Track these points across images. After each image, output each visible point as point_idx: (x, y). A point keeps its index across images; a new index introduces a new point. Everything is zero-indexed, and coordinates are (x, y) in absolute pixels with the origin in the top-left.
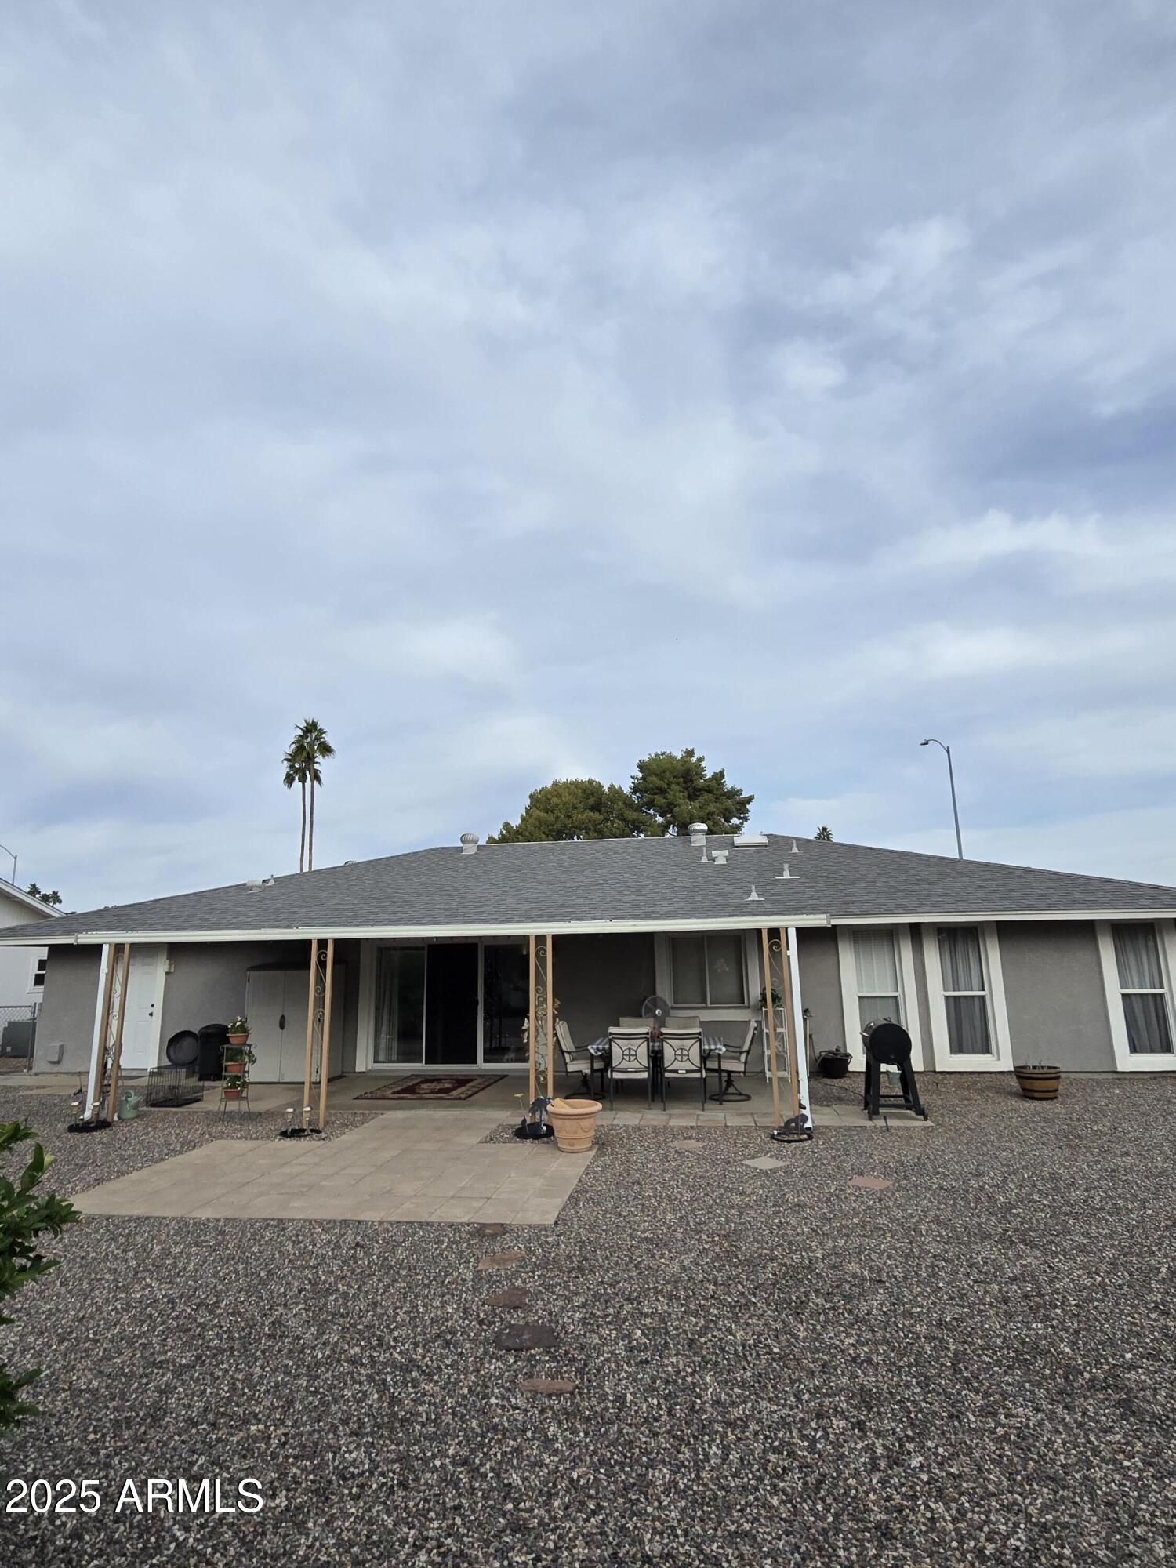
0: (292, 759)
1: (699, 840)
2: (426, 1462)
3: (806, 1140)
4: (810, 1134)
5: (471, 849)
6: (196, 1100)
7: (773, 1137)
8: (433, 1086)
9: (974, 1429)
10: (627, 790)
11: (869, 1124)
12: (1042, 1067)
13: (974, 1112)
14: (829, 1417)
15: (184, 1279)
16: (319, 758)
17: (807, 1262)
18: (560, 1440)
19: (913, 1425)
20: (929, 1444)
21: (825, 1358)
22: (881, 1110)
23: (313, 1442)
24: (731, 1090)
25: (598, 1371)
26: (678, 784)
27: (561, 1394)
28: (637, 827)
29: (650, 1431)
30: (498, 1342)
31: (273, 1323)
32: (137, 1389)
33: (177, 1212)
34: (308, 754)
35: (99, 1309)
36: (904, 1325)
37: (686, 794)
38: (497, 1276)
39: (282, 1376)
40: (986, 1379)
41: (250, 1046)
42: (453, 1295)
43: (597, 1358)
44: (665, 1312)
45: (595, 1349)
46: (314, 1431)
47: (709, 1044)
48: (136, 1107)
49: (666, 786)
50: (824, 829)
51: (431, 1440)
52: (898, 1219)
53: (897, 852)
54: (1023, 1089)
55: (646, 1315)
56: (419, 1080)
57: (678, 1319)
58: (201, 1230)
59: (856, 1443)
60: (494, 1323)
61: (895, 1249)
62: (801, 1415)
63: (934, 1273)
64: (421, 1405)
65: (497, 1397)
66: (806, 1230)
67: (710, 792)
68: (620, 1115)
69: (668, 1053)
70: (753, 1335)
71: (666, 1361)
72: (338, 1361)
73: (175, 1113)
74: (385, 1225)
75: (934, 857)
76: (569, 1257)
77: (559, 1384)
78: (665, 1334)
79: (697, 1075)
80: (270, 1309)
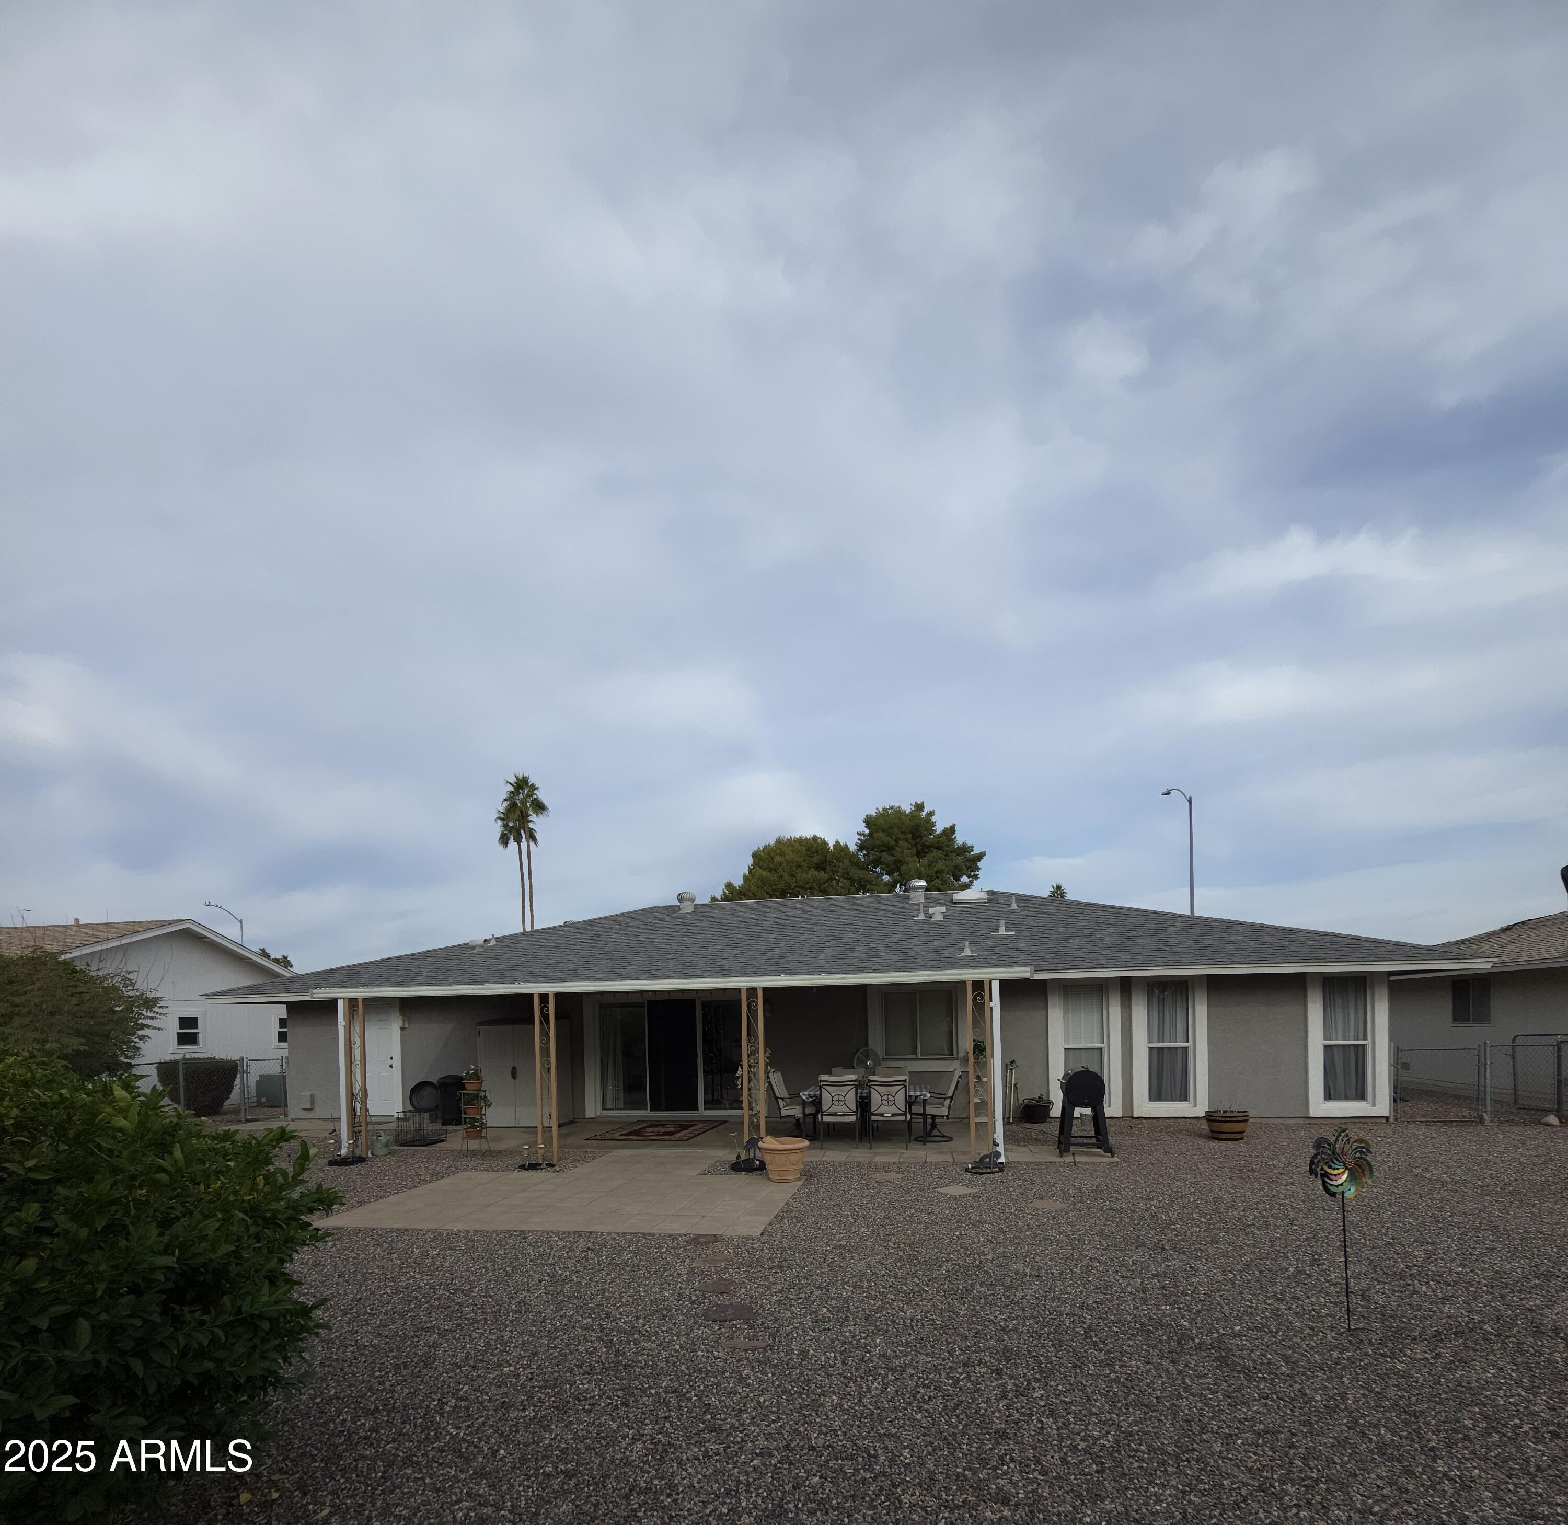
0: (505, 817)
1: (918, 897)
2: (644, 1391)
3: (997, 1172)
4: (1001, 1168)
5: (687, 908)
6: (443, 1141)
7: (967, 1170)
8: (658, 1129)
9: (1091, 1374)
10: (853, 847)
11: (1061, 1160)
12: (1232, 1112)
13: (1160, 1150)
14: (974, 1366)
15: (442, 1272)
16: (533, 817)
17: (978, 1262)
18: (752, 1378)
19: (1042, 1372)
20: (1052, 1383)
21: (979, 1327)
22: (1072, 1149)
23: (554, 1378)
24: (935, 1133)
25: (788, 1335)
26: (907, 840)
27: (755, 1350)
28: (863, 886)
29: (825, 1373)
30: (706, 1316)
31: (519, 1303)
32: (410, 1344)
33: (433, 1226)
34: (522, 812)
35: (373, 1293)
36: (1051, 1306)
37: (914, 851)
38: (708, 1271)
39: (528, 1337)
40: (1111, 1343)
41: (485, 1091)
42: (669, 1284)
43: (788, 1326)
44: (849, 1296)
45: (786, 1320)
46: (554, 1372)
47: (915, 1091)
48: (387, 1145)
49: (893, 843)
50: (1059, 887)
51: (648, 1377)
52: (1066, 1232)
53: (1118, 908)
54: (1212, 1131)
55: (832, 1299)
56: (645, 1125)
57: (859, 1301)
58: (453, 1238)
59: (992, 1382)
60: (704, 1303)
61: (1058, 1254)
62: (951, 1364)
63: (1088, 1269)
64: (640, 1355)
65: (702, 1351)
66: (982, 1239)
67: (939, 848)
68: (829, 1153)
69: (875, 1098)
70: (921, 1312)
71: (845, 1329)
72: (574, 1327)
73: (423, 1151)
74: (613, 1235)
75: (1155, 912)
76: (771, 1259)
77: (755, 1343)
78: (847, 1311)
79: (902, 1118)
80: (516, 1293)
